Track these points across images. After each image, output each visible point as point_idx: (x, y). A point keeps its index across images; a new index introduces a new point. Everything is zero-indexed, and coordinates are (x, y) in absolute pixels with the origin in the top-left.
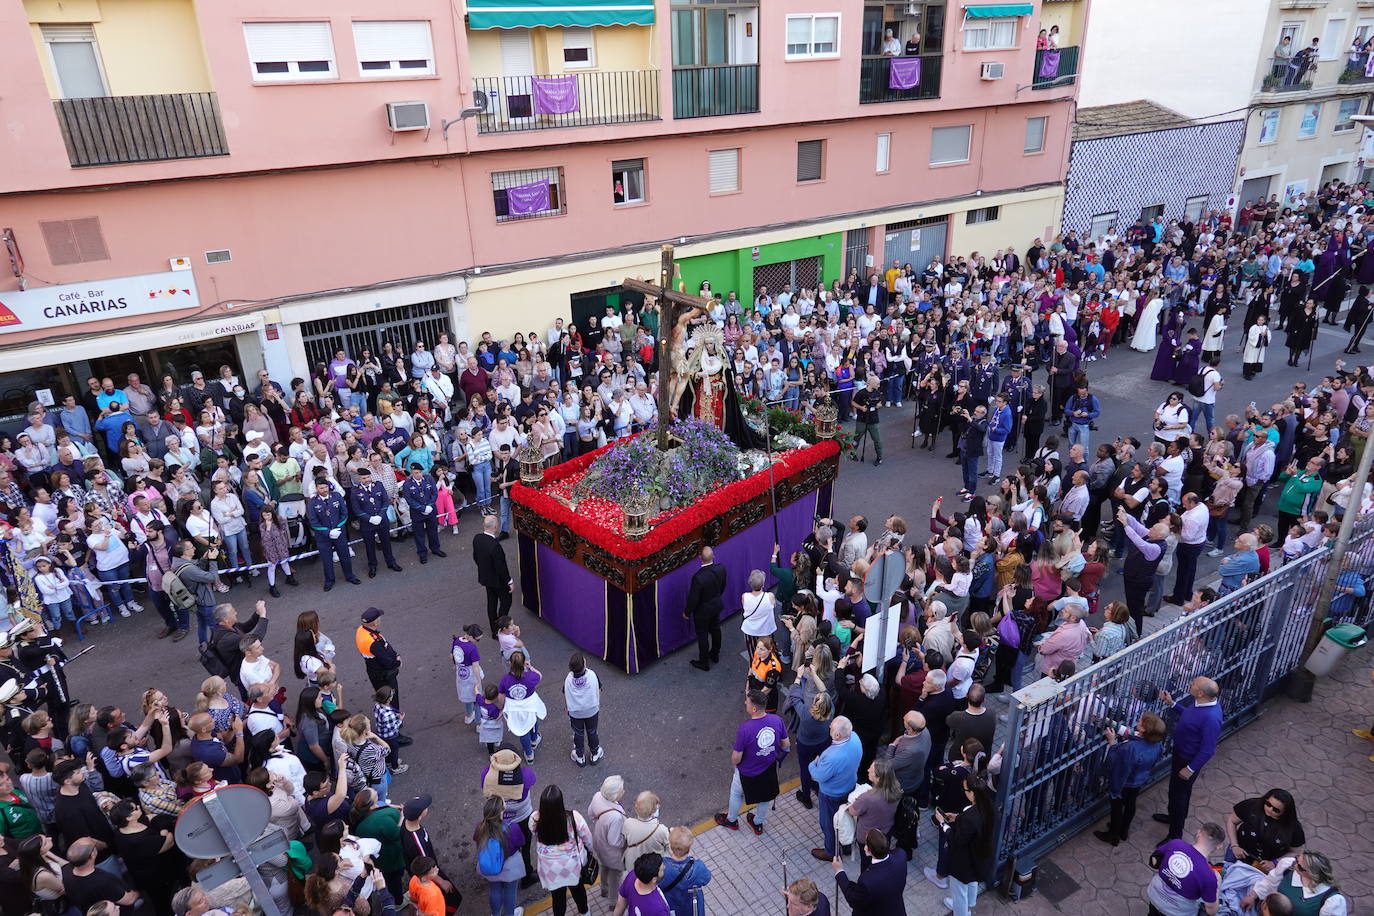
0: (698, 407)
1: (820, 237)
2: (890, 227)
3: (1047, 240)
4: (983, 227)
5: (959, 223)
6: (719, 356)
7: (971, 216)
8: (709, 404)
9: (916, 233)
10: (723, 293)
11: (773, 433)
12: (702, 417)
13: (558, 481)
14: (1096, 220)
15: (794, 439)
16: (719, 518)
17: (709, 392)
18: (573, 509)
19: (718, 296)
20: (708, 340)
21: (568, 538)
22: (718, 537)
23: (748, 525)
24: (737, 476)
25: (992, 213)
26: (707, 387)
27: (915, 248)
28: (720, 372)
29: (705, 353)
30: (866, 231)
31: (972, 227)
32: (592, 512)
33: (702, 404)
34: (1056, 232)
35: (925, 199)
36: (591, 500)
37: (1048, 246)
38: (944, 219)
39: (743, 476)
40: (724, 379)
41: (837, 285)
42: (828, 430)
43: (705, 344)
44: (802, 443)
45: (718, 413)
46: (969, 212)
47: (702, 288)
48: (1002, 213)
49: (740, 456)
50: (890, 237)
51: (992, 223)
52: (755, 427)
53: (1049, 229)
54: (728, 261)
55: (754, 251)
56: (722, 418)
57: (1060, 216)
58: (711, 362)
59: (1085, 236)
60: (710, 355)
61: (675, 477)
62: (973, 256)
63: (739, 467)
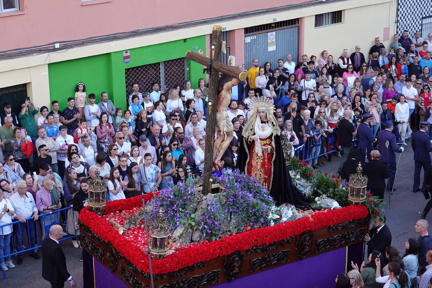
0: (250, 165)
1: (185, 40)
2: (248, 31)
3: (386, 38)
4: (329, 29)
5: (308, 25)
6: (270, 124)
7: (319, 20)
8: (259, 164)
9: (272, 36)
10: (97, 93)
11: (316, 194)
12: (253, 174)
13: (120, 211)
14: (425, 21)
15: (329, 200)
16: (238, 253)
17: (260, 154)
18: (121, 232)
19: (92, 96)
20: (261, 109)
21: (112, 254)
22: (237, 270)
23: (269, 266)
24: (267, 222)
25: (337, 17)
26: (258, 149)
27: (272, 48)
28: (270, 137)
29: (258, 120)
30: (228, 34)
31: (320, 29)
32: (136, 237)
33: (254, 163)
34: (392, 32)
35: (277, 5)
36: (140, 228)
37: (387, 44)
38: (294, 22)
39: (272, 224)
40: (273, 143)
41: (203, 83)
42: (358, 195)
43: (258, 112)
44: (335, 205)
45: (267, 172)
46: (316, 16)
47: (77, 90)
48: (346, 17)
49: (274, 208)
50: (248, 40)
51: (337, 26)
52: (302, 189)
53: (387, 30)
54: (101, 64)
55: (125, 54)
56: (270, 176)
57: (394, 19)
58: (263, 129)
59: (416, 36)
60: (262, 122)
61: (209, 217)
62: (323, 54)
63: (271, 216)
